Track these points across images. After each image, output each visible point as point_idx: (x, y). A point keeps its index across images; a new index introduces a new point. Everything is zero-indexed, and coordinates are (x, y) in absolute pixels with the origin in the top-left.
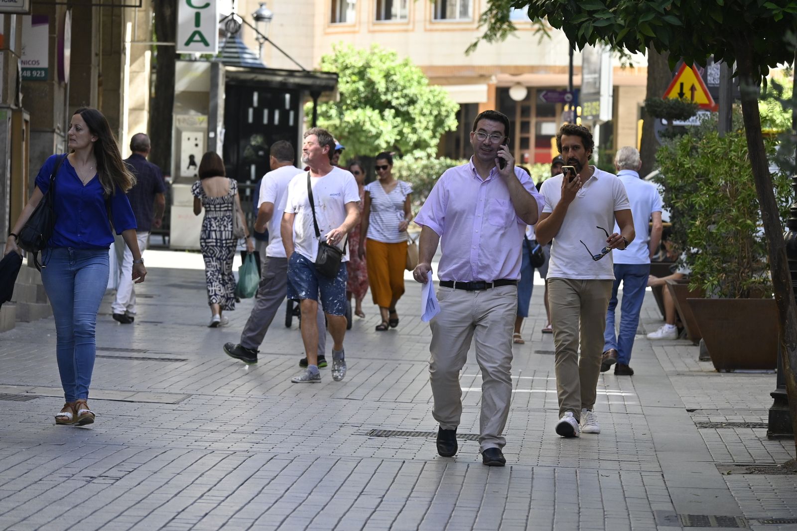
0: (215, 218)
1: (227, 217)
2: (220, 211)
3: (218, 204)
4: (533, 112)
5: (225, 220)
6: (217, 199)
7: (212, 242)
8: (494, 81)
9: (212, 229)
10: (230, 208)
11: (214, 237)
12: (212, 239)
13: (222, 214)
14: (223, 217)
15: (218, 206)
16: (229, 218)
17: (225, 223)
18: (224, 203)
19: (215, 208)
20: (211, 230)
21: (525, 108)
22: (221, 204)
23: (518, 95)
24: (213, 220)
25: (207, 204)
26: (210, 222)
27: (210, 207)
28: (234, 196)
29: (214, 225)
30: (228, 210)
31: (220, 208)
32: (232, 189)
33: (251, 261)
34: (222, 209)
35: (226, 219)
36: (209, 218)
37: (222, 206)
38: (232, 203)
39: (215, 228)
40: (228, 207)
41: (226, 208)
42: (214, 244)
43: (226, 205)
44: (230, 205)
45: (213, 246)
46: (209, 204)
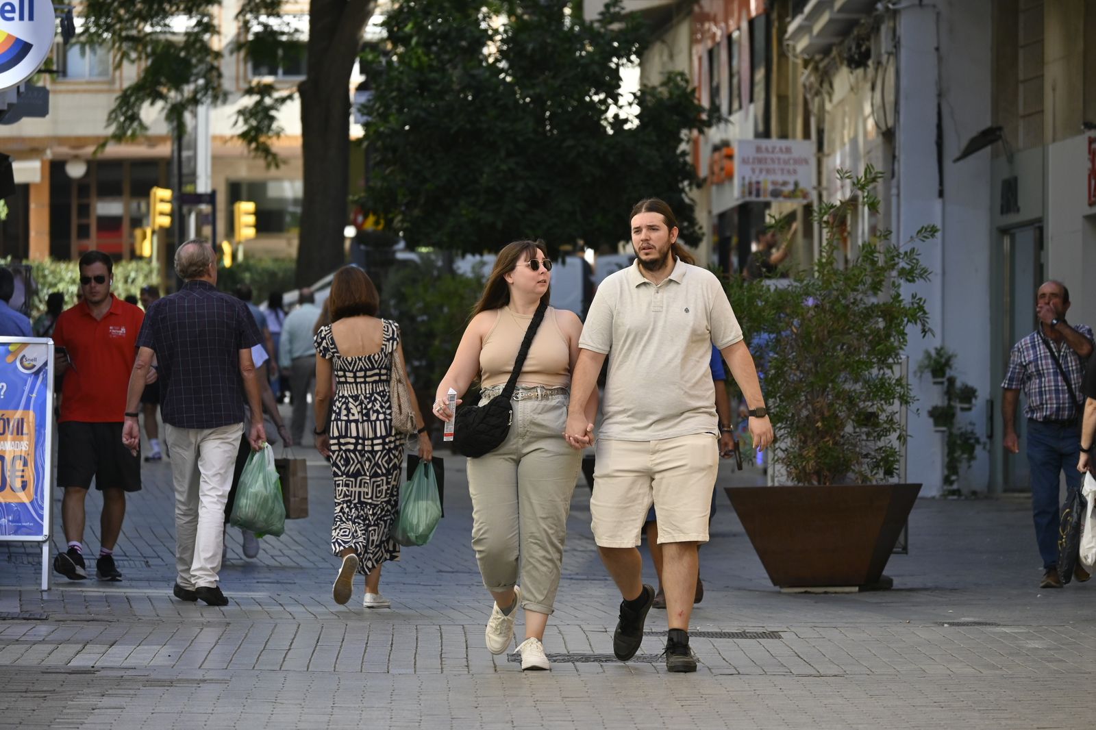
0: (356, 398)
1: (378, 394)
2: (365, 382)
3: (361, 370)
4: (93, 190)
5: (376, 399)
6: (360, 360)
7: (349, 443)
8: (49, 154)
9: (351, 418)
10: (383, 378)
11: (354, 434)
12: (351, 437)
13: (369, 388)
14: (372, 395)
15: (362, 374)
16: (384, 396)
17: (377, 406)
18: (373, 368)
19: (355, 377)
20: (348, 421)
21: (82, 186)
22: (366, 370)
23: (76, 171)
24: (350, 400)
25: (341, 370)
26: (347, 404)
27: (345, 376)
28: (391, 353)
29: (354, 411)
30: (380, 381)
31: (365, 377)
32: (388, 340)
33: (427, 475)
34: (368, 379)
35: (379, 398)
36: (343, 397)
37: (369, 373)
38: (389, 369)
39: (356, 417)
40: (380, 375)
41: (377, 378)
42: (352, 447)
43: (377, 371)
44: (383, 371)
45: (349, 450)
46: (345, 371)
